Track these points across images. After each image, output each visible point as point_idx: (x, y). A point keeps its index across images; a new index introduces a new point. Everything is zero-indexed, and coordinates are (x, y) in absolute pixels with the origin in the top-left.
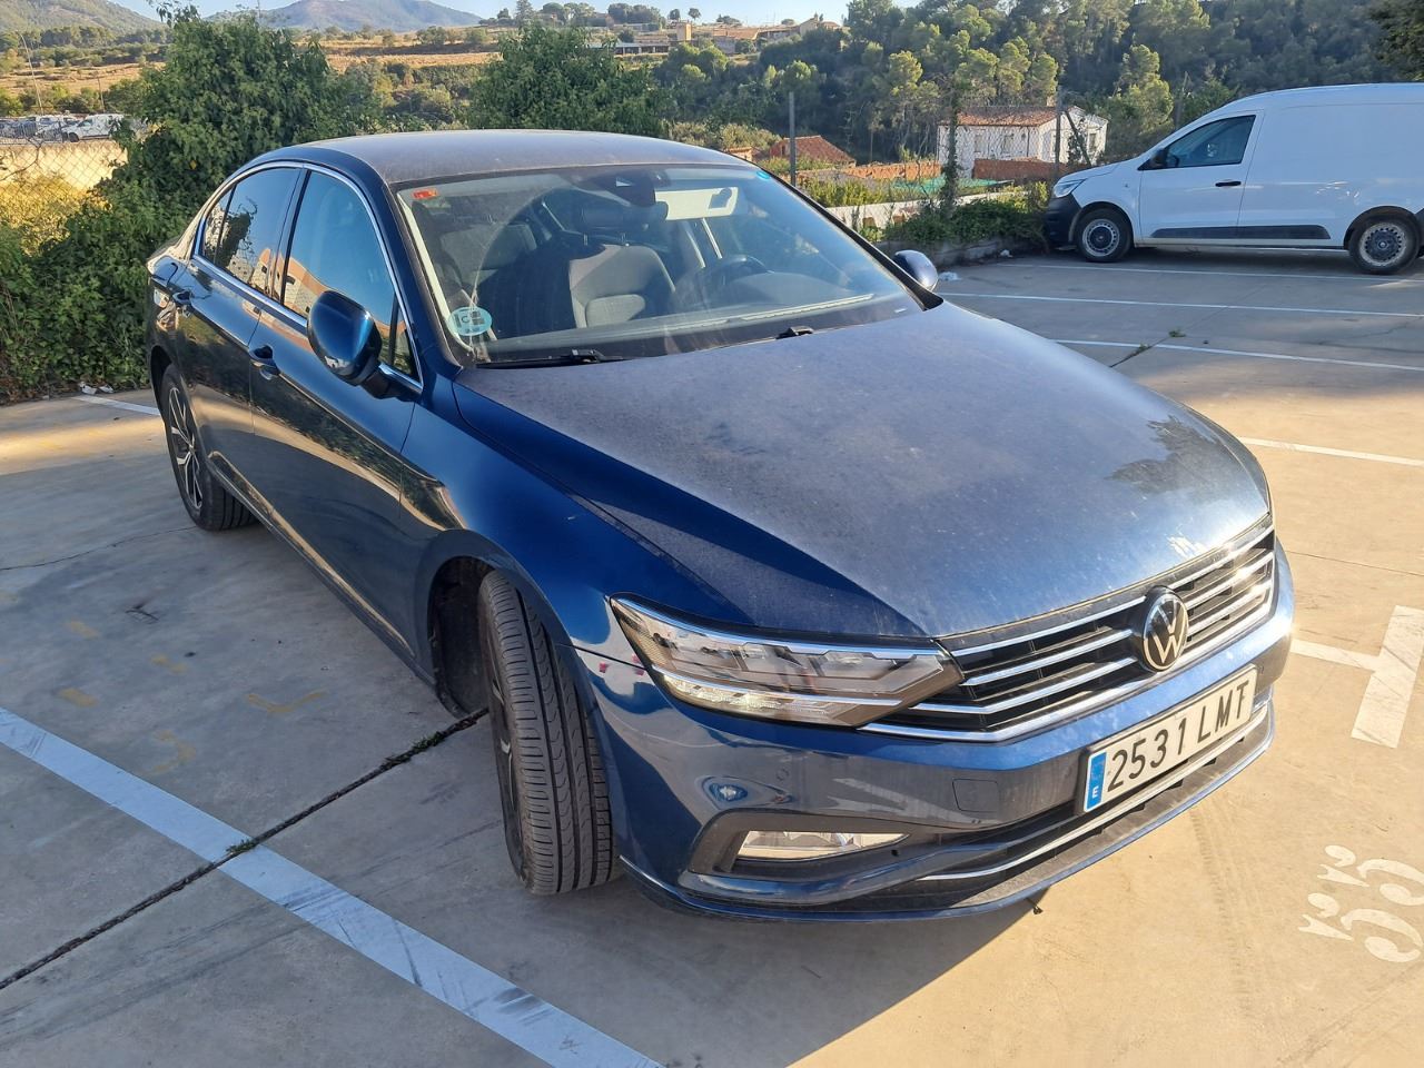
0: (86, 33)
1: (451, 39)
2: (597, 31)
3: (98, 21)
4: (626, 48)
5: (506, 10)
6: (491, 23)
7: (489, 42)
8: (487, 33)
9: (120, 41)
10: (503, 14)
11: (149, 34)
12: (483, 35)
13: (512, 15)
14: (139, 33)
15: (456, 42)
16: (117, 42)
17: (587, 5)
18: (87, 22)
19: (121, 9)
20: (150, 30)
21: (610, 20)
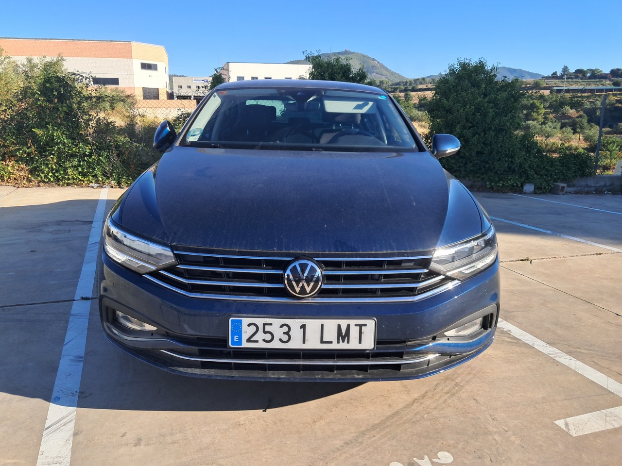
0: (381, 82)
1: (526, 85)
2: (601, 81)
3: (387, 78)
4: (615, 89)
5: (556, 72)
6: (548, 78)
7: (543, 86)
8: (544, 82)
9: (393, 85)
10: (555, 74)
11: (403, 82)
12: (541, 83)
13: (559, 74)
14: (400, 82)
15: (528, 86)
16: (391, 85)
17: (598, 70)
18: (383, 79)
19: (396, 74)
20: (404, 81)
21: (611, 76)
